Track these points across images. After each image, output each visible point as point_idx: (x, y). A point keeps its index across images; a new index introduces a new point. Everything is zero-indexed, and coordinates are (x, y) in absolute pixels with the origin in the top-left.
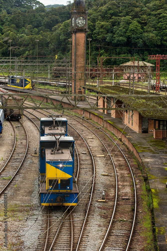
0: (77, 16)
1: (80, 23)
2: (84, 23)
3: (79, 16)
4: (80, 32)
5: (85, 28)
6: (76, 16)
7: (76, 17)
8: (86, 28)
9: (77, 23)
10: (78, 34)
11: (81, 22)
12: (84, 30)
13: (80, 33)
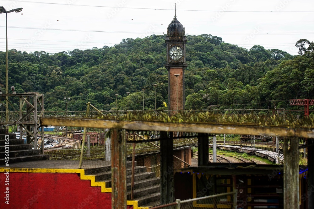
0: (171, 45)
1: (176, 55)
2: (181, 54)
3: (173, 45)
4: (175, 66)
5: (182, 61)
6: (169, 45)
7: (169, 47)
8: (184, 62)
9: (171, 54)
10: (173, 69)
11: (176, 53)
12: (181, 64)
13: (175, 69)
